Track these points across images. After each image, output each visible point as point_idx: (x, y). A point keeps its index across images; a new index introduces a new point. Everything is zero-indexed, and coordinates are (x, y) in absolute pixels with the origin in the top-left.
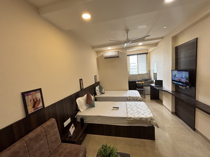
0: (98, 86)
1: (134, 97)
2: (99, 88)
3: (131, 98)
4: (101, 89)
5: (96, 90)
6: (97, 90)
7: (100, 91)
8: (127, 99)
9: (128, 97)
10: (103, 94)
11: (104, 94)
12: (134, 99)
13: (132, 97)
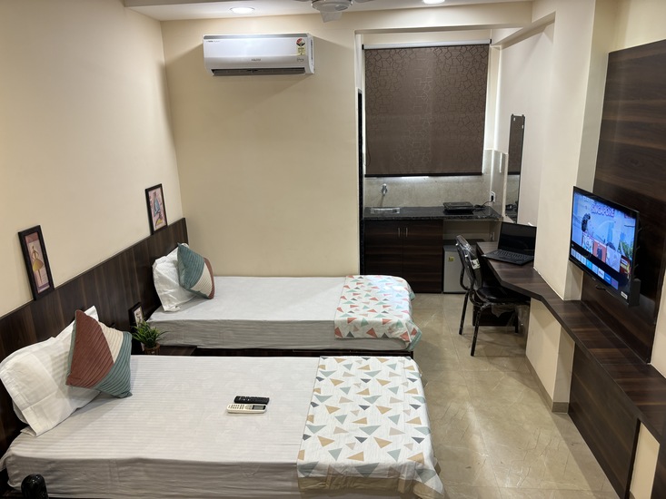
0: (174, 255)
1: (377, 324)
2: (177, 264)
3: (356, 329)
4: (189, 270)
5: (156, 277)
6: (164, 280)
7: (183, 286)
8: (337, 332)
9: (342, 322)
10: (205, 298)
11: (211, 297)
12: (371, 332)
13: (364, 323)
